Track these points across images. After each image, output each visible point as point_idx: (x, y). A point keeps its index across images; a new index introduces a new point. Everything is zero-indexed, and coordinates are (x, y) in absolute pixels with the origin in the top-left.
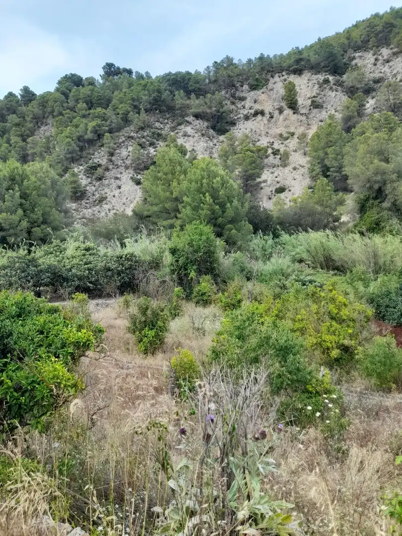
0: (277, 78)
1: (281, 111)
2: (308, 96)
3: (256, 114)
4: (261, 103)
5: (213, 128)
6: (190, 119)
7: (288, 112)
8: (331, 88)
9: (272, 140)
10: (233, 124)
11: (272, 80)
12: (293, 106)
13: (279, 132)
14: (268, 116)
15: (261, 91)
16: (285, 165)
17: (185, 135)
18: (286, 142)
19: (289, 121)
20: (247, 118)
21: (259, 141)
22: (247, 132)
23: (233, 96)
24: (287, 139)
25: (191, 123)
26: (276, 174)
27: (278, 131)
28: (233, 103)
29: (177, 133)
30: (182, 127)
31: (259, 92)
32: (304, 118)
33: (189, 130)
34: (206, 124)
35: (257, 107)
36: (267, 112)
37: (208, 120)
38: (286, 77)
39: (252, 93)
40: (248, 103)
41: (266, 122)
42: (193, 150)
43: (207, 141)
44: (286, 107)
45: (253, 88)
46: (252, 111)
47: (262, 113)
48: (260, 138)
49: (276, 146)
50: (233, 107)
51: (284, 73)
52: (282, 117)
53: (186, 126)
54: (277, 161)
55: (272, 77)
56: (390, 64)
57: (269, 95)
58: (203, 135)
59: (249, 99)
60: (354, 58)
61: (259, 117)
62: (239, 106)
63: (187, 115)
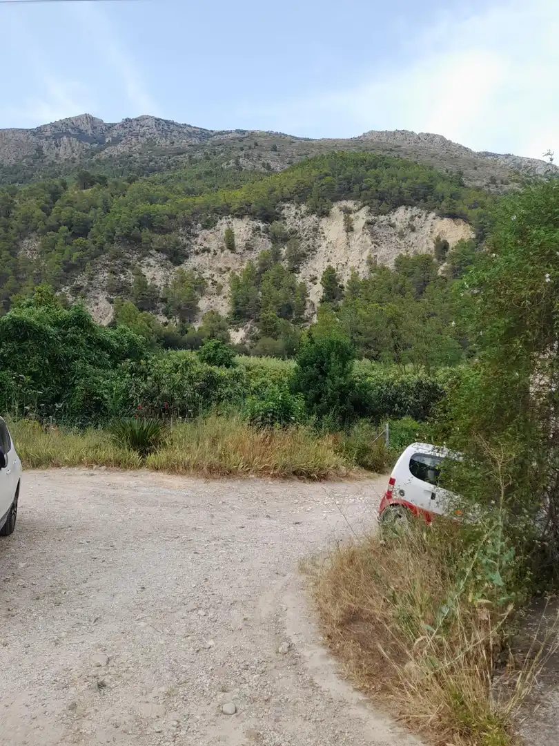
0: (224, 221)
1: (222, 250)
2: (245, 238)
3: (204, 250)
4: (209, 242)
5: (171, 260)
6: (153, 252)
7: (226, 251)
8: (260, 235)
9: (214, 273)
10: (187, 257)
11: (220, 222)
12: (232, 247)
13: (221, 267)
14: (213, 253)
15: (210, 231)
16: (218, 294)
17: (149, 265)
18: (223, 275)
19: (227, 259)
20: (197, 253)
21: (204, 272)
22: (196, 265)
23: (189, 233)
24: (225, 272)
25: (153, 256)
26: (211, 301)
27: (219, 265)
28: (188, 239)
29: (143, 263)
30: (147, 258)
31: (208, 232)
32: (239, 256)
33: (152, 261)
34: (165, 257)
35: (206, 245)
36: (212, 249)
37: (167, 253)
38: (231, 220)
39: (204, 231)
40: (199, 240)
41: (210, 258)
42: (154, 278)
43: (165, 271)
44: (226, 247)
45: (205, 227)
46: (201, 247)
47: (208, 250)
48: (205, 271)
49: (215, 278)
50: (188, 242)
51: (229, 217)
52: (223, 255)
53: (149, 258)
54: (214, 290)
55: (221, 219)
56: (304, 220)
57: (215, 235)
58: (162, 266)
59: (200, 236)
60: (284, 208)
61: (206, 254)
62: (193, 241)
63: (151, 249)
